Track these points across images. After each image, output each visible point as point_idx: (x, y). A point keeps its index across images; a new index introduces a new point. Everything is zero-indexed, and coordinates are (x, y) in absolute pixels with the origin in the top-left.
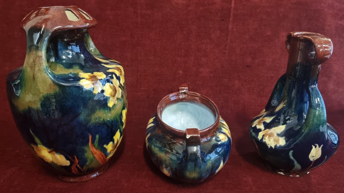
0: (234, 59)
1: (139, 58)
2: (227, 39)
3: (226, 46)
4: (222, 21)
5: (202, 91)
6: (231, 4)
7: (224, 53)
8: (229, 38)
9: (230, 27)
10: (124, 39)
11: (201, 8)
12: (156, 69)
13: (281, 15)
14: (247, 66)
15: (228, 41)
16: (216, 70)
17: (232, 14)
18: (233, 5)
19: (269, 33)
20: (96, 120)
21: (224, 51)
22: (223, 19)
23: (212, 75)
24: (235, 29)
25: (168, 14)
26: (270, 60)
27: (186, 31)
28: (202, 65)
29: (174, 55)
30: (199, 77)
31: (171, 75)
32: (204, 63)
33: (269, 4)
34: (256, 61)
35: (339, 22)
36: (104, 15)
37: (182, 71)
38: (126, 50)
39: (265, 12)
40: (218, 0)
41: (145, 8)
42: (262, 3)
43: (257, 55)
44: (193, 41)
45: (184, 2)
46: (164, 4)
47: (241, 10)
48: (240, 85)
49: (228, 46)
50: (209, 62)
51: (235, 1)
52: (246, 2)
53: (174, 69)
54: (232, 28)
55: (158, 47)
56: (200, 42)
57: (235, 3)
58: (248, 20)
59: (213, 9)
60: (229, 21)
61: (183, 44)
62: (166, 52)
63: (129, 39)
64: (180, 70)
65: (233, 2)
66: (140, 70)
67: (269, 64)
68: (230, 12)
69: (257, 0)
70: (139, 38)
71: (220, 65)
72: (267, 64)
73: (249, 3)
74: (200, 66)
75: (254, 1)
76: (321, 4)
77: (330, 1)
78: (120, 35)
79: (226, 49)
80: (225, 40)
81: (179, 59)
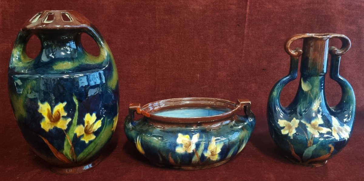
0: (251, 63)
1: (157, 62)
2: (243, 43)
3: (242, 50)
4: (238, 26)
5: (220, 94)
6: (246, 10)
7: (241, 57)
8: (244, 42)
9: (246, 31)
10: (142, 43)
11: (217, 14)
12: (174, 73)
13: (294, 20)
14: (263, 69)
15: (244, 45)
16: (233, 74)
17: (247, 19)
18: (248, 11)
21: (241, 55)
22: (238, 24)
23: (228, 78)
24: (250, 34)
25: (186, 19)
26: (285, 64)
27: (203, 35)
28: (220, 68)
29: (192, 59)
30: (217, 81)
31: (189, 79)
32: (221, 66)
33: (283, 10)
34: (272, 64)
35: (349, 27)
36: (122, 20)
37: (200, 74)
38: (144, 54)
39: (278, 17)
40: (234, 6)
41: (163, 13)
42: (275, 8)
43: (272, 58)
44: (210, 45)
45: (201, 8)
46: (181, 9)
47: (256, 15)
48: (257, 88)
49: (244, 50)
50: (226, 66)
51: (250, 6)
52: (261, 8)
53: (192, 73)
54: (248, 33)
55: (176, 51)
56: (217, 46)
57: (250, 9)
58: (262, 25)
59: (229, 14)
60: (245, 26)
61: (200, 48)
62: (184, 56)
63: (148, 43)
64: (198, 73)
65: (248, 8)
66: (158, 73)
67: (285, 67)
68: (245, 17)
69: (270, 6)
70: (156, 42)
71: (237, 69)
72: (282, 67)
73: (263, 9)
74: (217, 69)
75: (268, 7)
76: (332, 10)
77: (340, 8)
78: (138, 39)
79: (242, 53)
80: (241, 44)
81: (196, 62)
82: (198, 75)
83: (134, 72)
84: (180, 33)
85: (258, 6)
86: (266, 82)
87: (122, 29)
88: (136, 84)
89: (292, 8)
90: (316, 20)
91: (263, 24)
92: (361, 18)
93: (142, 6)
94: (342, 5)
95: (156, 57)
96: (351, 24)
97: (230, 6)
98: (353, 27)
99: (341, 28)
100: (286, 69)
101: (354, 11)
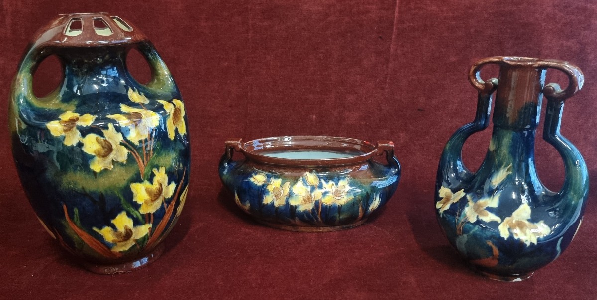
0: (399, 98)
1: (249, 94)
2: (387, 67)
3: (386, 78)
4: (379, 39)
6: (393, 13)
7: (383, 89)
8: (390, 65)
9: (392, 48)
10: (226, 64)
11: (347, 19)
12: (275, 112)
13: (472, 31)
14: (419, 110)
15: (389, 69)
16: (370, 115)
17: (394, 28)
18: (396, 15)
19: (453, 59)
20: (70, 184)
21: (383, 86)
22: (380, 35)
23: (363, 123)
24: (399, 52)
25: (296, 27)
26: (456, 101)
27: (322, 53)
28: (348, 106)
29: (304, 90)
30: (343, 126)
31: (299, 122)
32: (351, 103)
33: (454, 14)
34: (434, 102)
35: (565, 43)
36: (196, 27)
37: (316, 115)
38: (229, 82)
39: (447, 25)
40: (374, 7)
41: (259, 17)
42: (442, 11)
43: (435, 92)
44: (334, 69)
45: (321, 9)
46: (289, 11)
47: (409, 22)
48: (408, 140)
49: (388, 78)
50: (359, 102)
51: (400, 8)
52: (417, 11)
53: (304, 113)
54: (396, 51)
55: (279, 78)
56: (346, 71)
57: (400, 12)
58: (420, 37)
59: (365, 20)
60: (391, 39)
61: (318, 73)
62: (292, 86)
63: (234, 65)
64: (313, 114)
65: (397, 10)
66: (250, 112)
67: (454, 107)
68: (392, 24)
69: (434, 8)
70: (249, 62)
71: (376, 108)
72: (450, 106)
73: (421, 12)
74: (344, 107)
75: (430, 9)
76: (536, 14)
77: (550, 11)
78: (220, 57)
79: (385, 83)
80: (385, 68)
81: (311, 96)
82: (314, 117)
83: (213, 110)
84: (287, 49)
85: (413, 7)
86: (422, 129)
87: (196, 42)
88: (216, 128)
89: (470, 11)
90: (509, 31)
91: (422, 36)
92: (585, 29)
93: (227, 5)
94: (554, 6)
95: (247, 87)
96: (568, 38)
97: (367, 6)
98: (572, 44)
99: (550, 45)
100: (456, 110)
101: (573, 17)
